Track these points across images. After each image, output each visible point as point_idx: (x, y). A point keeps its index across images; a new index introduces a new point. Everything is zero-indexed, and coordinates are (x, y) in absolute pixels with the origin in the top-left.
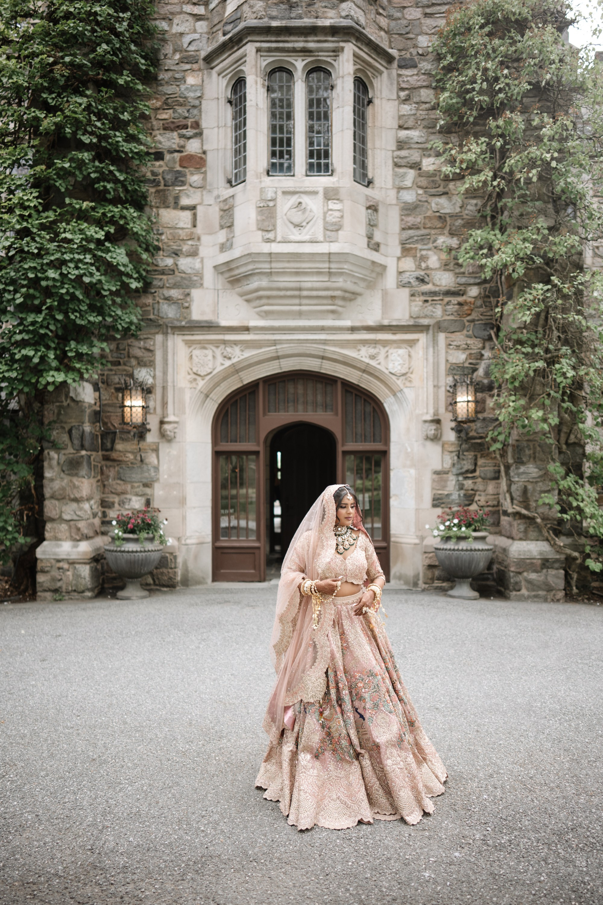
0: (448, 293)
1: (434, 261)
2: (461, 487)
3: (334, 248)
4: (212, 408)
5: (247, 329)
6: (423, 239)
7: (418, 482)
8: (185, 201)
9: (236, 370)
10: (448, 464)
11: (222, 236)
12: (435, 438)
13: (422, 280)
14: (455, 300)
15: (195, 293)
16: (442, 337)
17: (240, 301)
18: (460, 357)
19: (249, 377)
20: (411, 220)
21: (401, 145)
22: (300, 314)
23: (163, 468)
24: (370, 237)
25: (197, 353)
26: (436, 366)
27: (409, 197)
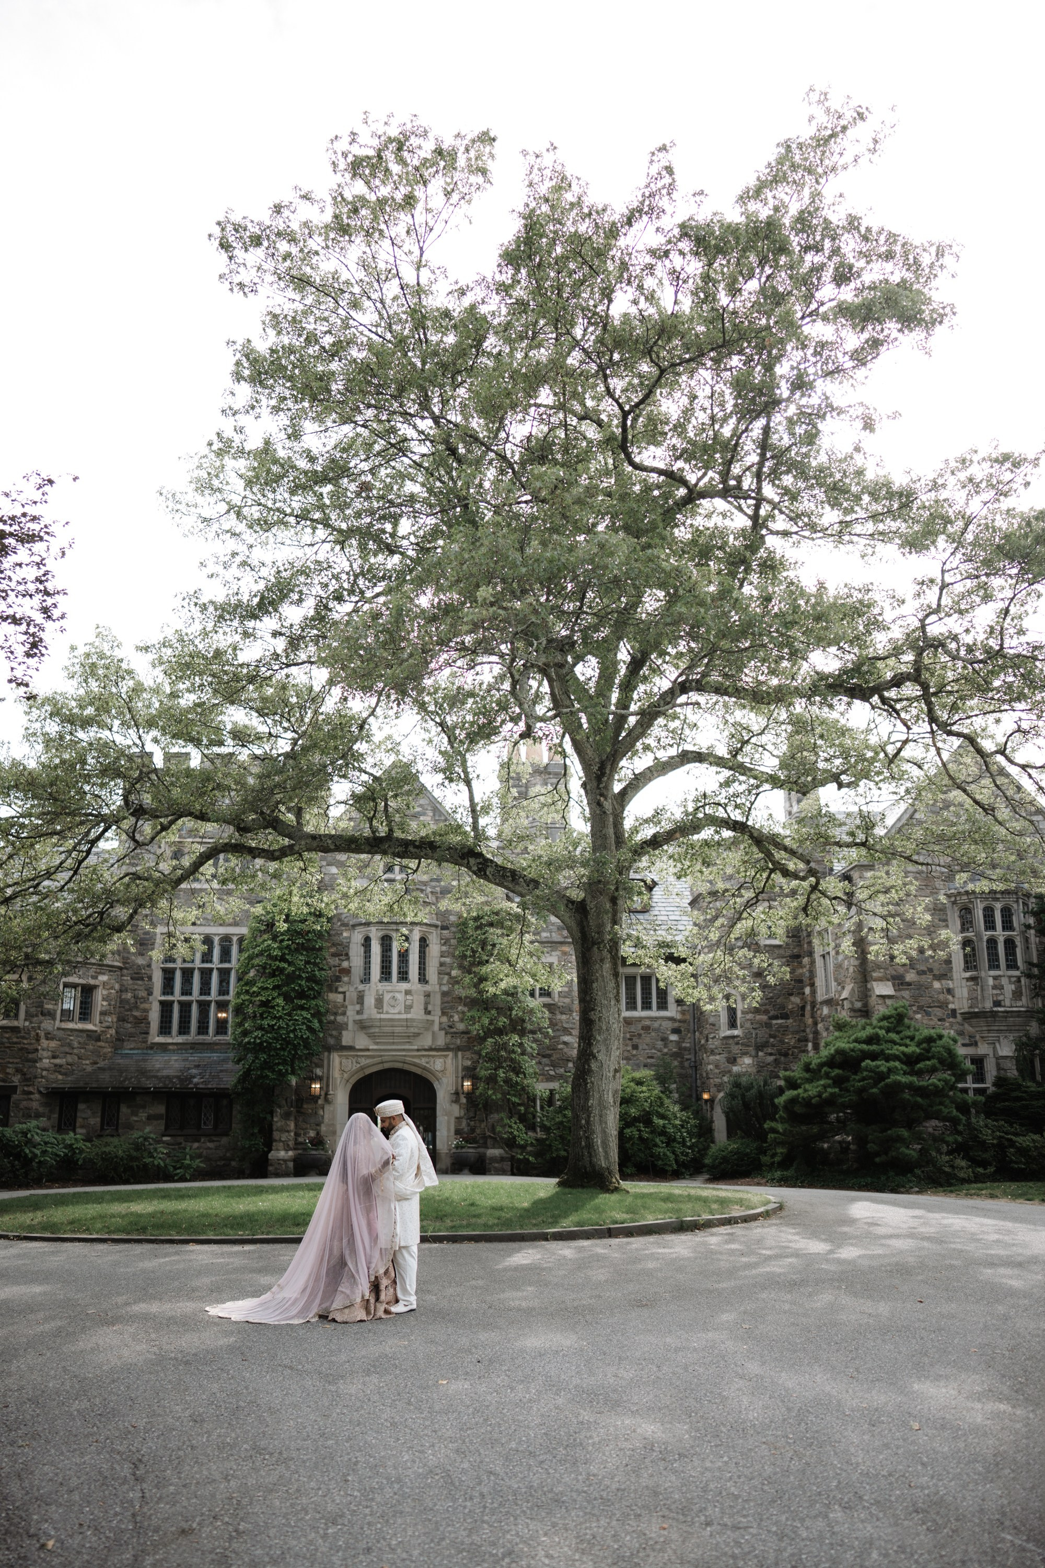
0: (463, 1033)
1: (456, 1018)
2: (469, 1125)
3: (409, 1016)
4: (349, 1087)
5: (368, 1050)
6: (451, 1008)
7: (449, 1122)
8: (340, 990)
9: (362, 1068)
10: (462, 1113)
11: (358, 1007)
12: (457, 1101)
13: (451, 1027)
14: (466, 1036)
15: (344, 1033)
16: (460, 1054)
17: (364, 1036)
18: (469, 1063)
19: (368, 1072)
20: (446, 999)
21: (442, 964)
22: (393, 1043)
23: (326, 1116)
24: (426, 1009)
25: (344, 1060)
26: (457, 1067)
27: (445, 988)
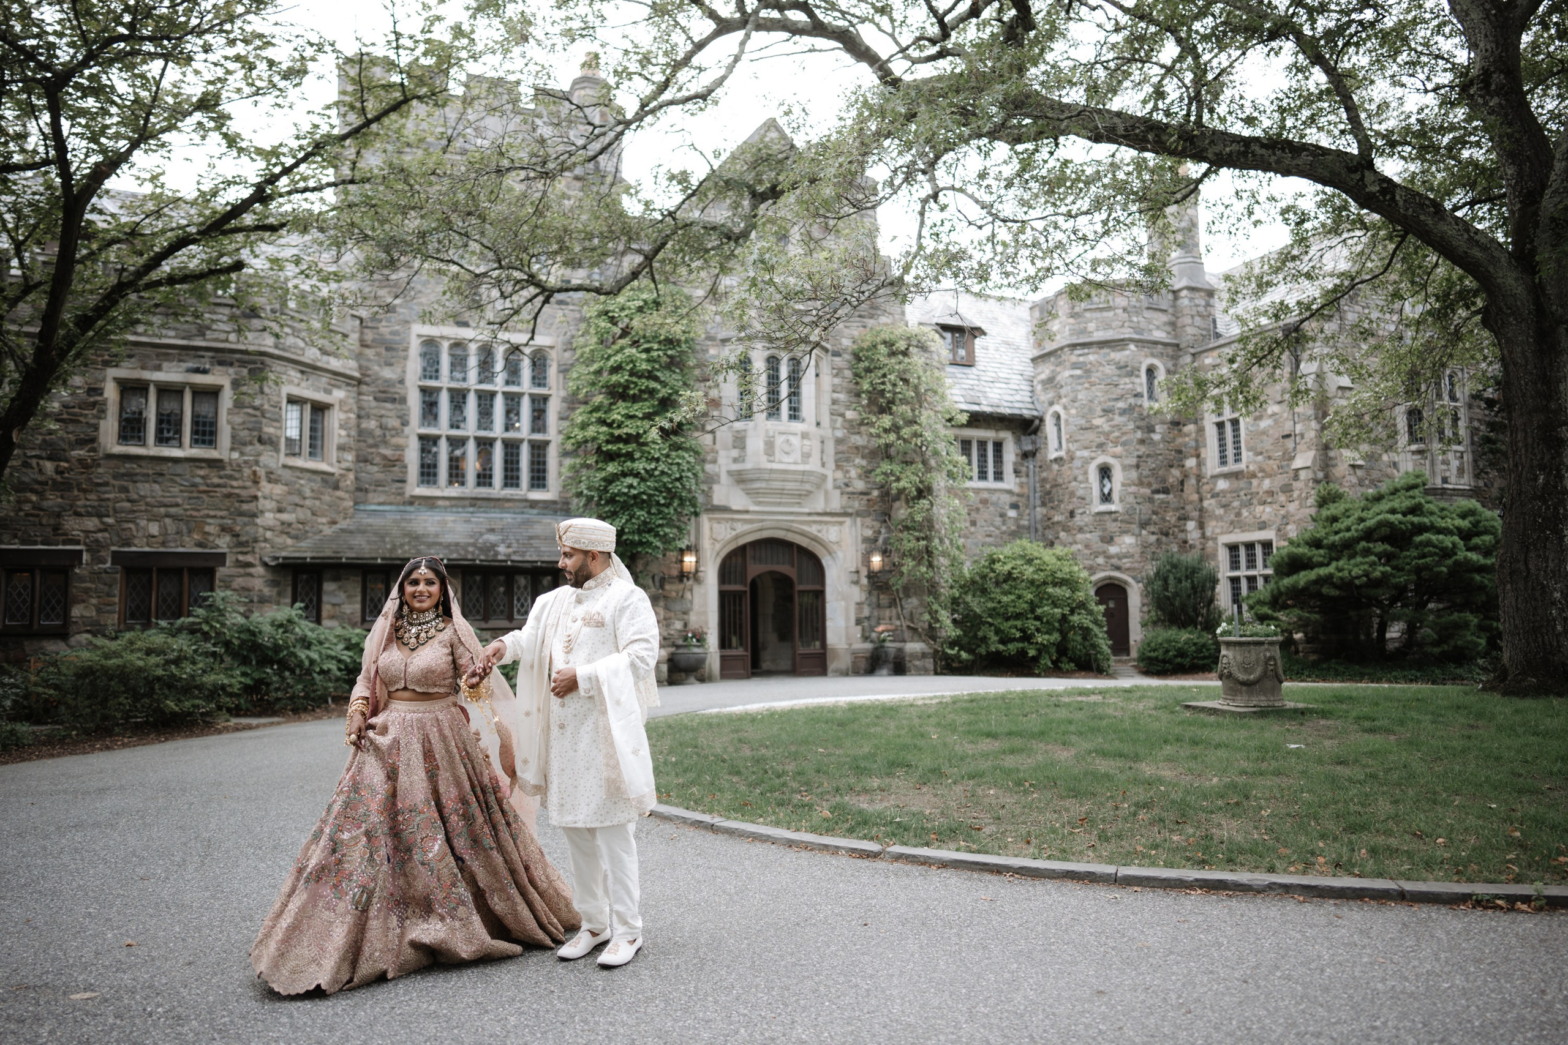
0: (862, 493)
1: (853, 473)
2: (871, 613)
3: (807, 468)
4: (719, 560)
5: (747, 512)
6: (847, 460)
7: (847, 610)
8: (709, 428)
9: (737, 537)
10: (863, 598)
11: (735, 453)
12: (856, 583)
13: (847, 485)
14: (866, 498)
15: (715, 487)
16: (859, 520)
17: (742, 493)
18: (869, 533)
19: (742, 541)
20: (841, 448)
21: (834, 402)
22: (779, 504)
23: (696, 601)
24: (821, 459)
25: (715, 525)
26: (856, 537)
27: (839, 434)
